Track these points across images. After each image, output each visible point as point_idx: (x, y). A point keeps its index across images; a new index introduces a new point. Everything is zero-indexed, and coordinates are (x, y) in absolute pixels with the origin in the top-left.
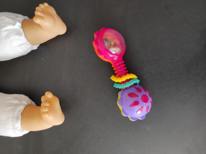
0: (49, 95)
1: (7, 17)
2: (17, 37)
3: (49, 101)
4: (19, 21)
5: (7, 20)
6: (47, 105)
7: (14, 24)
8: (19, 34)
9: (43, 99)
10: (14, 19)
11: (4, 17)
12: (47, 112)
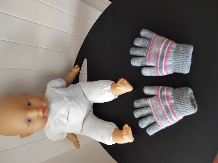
0: (126, 126)
1: (105, 84)
2: (109, 93)
3: (127, 129)
4: (109, 85)
5: (105, 85)
6: (126, 131)
7: (107, 87)
8: (109, 91)
9: (123, 127)
10: (107, 84)
11: (103, 84)
12: (125, 135)
